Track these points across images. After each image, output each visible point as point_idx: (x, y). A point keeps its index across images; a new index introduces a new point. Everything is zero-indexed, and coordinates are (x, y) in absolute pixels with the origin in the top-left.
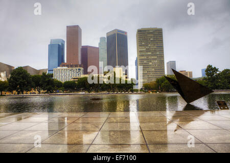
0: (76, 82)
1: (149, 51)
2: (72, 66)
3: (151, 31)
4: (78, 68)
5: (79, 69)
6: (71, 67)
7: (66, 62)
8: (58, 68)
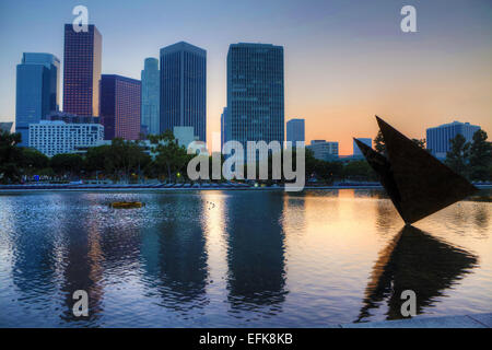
0: (84, 158)
1: (253, 95)
2: (75, 120)
3: (259, 51)
4: (90, 125)
5: (93, 128)
6: (74, 122)
7: (61, 109)
8: (42, 123)
